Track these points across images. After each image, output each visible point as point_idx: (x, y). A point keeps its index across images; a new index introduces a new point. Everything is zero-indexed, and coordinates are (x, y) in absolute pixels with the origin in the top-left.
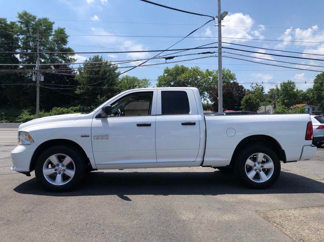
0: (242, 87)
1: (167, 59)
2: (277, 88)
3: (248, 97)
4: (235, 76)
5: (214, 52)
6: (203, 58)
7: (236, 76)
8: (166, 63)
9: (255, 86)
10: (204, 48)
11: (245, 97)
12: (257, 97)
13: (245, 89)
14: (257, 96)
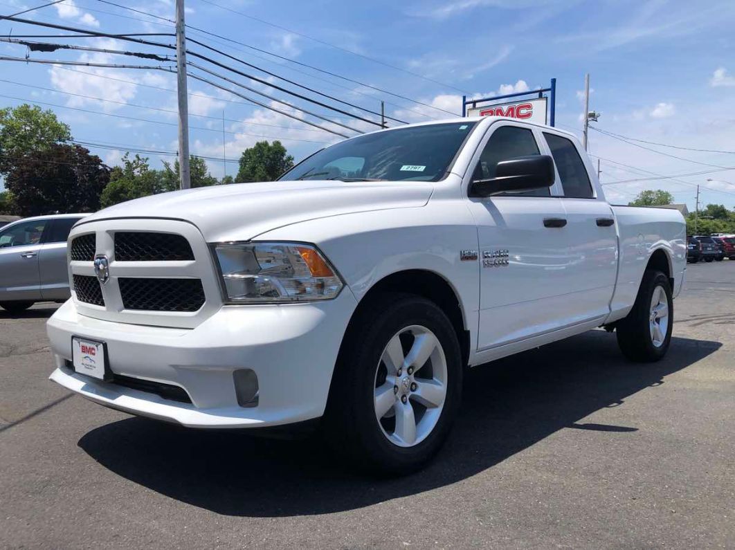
0: (97, 160)
1: (34, 47)
2: (169, 169)
3: (119, 185)
4: (68, 131)
5: (165, 57)
6: (140, 68)
7: (71, 132)
8: (27, 59)
9: (134, 162)
10: (140, 41)
11: (109, 185)
12: (141, 187)
13: (106, 166)
14: (141, 184)
